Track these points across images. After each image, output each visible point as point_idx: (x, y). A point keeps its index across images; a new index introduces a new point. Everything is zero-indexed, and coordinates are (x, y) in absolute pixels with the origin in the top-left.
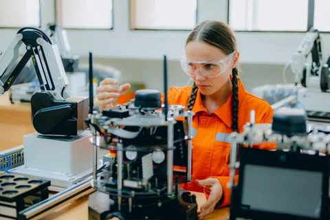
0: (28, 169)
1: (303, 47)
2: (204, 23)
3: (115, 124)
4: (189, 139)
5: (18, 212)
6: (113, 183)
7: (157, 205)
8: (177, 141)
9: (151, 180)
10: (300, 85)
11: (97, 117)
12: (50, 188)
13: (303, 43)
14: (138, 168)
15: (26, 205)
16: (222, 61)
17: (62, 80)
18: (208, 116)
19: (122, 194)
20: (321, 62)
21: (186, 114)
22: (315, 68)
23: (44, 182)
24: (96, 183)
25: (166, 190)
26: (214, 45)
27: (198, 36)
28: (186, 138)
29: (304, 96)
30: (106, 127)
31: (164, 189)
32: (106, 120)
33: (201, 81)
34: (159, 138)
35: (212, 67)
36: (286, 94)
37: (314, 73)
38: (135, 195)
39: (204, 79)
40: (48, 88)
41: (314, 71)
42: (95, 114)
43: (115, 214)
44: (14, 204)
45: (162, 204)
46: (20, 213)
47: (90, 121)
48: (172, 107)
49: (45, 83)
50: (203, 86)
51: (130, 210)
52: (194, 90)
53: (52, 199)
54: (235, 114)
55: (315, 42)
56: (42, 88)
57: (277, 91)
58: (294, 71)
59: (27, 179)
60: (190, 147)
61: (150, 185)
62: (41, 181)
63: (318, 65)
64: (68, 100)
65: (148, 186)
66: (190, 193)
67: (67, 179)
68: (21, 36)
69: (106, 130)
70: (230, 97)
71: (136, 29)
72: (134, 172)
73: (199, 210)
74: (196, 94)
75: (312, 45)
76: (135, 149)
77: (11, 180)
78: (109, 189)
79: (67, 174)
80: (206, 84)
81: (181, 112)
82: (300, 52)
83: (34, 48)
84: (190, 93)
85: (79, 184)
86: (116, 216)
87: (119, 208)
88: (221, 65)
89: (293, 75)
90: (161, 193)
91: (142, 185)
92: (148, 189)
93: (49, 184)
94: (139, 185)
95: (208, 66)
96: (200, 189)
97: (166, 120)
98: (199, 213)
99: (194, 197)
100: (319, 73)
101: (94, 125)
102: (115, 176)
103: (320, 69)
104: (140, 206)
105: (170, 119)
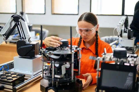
0: (16, 70)
1: (121, 22)
2: (85, 13)
3: (51, 53)
4: (79, 59)
5: (13, 87)
6: (50, 76)
7: (67, 84)
8: (75, 60)
9: (65, 75)
10: (120, 36)
11: (44, 50)
12: (25, 78)
13: (121, 20)
14: (60, 70)
15: (16, 84)
16: (93, 28)
17: (29, 35)
18: (86, 49)
19: (54, 80)
20: (128, 27)
21: (78, 49)
22: (126, 30)
23: (23, 75)
24: (43, 76)
25: (71, 79)
26: (89, 22)
27: (83, 19)
28: (78, 58)
29: (121, 41)
30: (48, 54)
31: (70, 78)
32: (48, 52)
33: (84, 36)
34: (68, 58)
35: (89, 31)
36: (114, 40)
37: (125, 32)
38: (59, 81)
39: (86, 35)
40: (23, 39)
41: (125, 31)
42: (43, 49)
43: (51, 88)
44: (12, 84)
45: (69, 84)
46: (14, 87)
47: (41, 52)
48: (73, 46)
49: (22, 36)
50: (85, 38)
51: (57, 86)
52: (80, 39)
53: (26, 82)
54: (97, 49)
55: (126, 20)
56: (21, 39)
57: (110, 39)
58: (118, 31)
59: (16, 74)
60: (80, 62)
61: (65, 76)
62: (21, 75)
63: (127, 29)
64: (31, 43)
65: (64, 77)
66: (79, 79)
67: (31, 74)
68: (13, 18)
69: (48, 56)
70: (95, 42)
71: (54, 14)
72: (58, 72)
73: (83, 86)
74: (81, 41)
75: (124, 21)
76: (58, 63)
77: (10, 75)
78: (49, 78)
79: (31, 72)
80: (86, 37)
81: (76, 48)
82: (120, 24)
83: (18, 23)
84: (78, 40)
85: (36, 76)
86: (52, 89)
87: (53, 86)
88: (92, 30)
89: (117, 33)
90: (69, 80)
91: (62, 77)
92: (64, 78)
93: (24, 76)
94: (60, 77)
95: (87, 31)
96: (83, 78)
97: (71, 52)
98: (84, 87)
99: (81, 81)
100: (127, 32)
101: (43, 54)
102: (51, 73)
103: (128, 30)
104: (61, 85)
105: (72, 51)
